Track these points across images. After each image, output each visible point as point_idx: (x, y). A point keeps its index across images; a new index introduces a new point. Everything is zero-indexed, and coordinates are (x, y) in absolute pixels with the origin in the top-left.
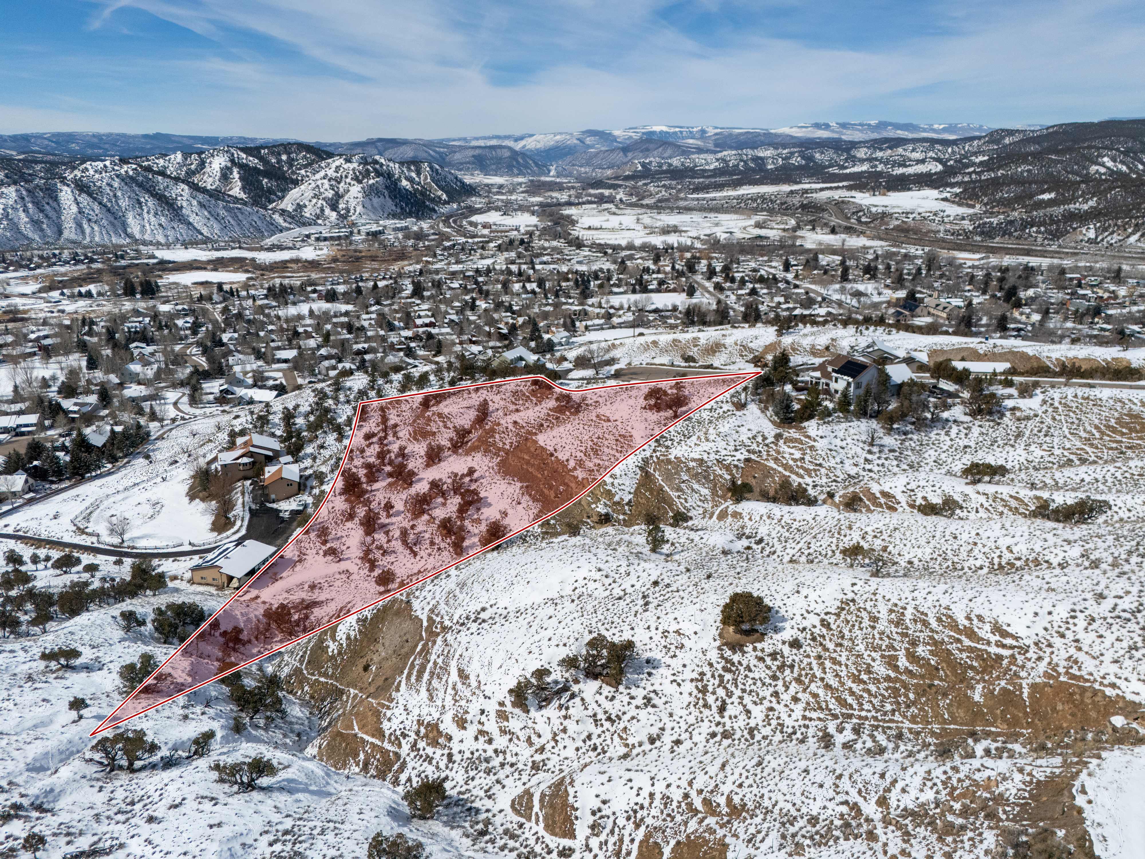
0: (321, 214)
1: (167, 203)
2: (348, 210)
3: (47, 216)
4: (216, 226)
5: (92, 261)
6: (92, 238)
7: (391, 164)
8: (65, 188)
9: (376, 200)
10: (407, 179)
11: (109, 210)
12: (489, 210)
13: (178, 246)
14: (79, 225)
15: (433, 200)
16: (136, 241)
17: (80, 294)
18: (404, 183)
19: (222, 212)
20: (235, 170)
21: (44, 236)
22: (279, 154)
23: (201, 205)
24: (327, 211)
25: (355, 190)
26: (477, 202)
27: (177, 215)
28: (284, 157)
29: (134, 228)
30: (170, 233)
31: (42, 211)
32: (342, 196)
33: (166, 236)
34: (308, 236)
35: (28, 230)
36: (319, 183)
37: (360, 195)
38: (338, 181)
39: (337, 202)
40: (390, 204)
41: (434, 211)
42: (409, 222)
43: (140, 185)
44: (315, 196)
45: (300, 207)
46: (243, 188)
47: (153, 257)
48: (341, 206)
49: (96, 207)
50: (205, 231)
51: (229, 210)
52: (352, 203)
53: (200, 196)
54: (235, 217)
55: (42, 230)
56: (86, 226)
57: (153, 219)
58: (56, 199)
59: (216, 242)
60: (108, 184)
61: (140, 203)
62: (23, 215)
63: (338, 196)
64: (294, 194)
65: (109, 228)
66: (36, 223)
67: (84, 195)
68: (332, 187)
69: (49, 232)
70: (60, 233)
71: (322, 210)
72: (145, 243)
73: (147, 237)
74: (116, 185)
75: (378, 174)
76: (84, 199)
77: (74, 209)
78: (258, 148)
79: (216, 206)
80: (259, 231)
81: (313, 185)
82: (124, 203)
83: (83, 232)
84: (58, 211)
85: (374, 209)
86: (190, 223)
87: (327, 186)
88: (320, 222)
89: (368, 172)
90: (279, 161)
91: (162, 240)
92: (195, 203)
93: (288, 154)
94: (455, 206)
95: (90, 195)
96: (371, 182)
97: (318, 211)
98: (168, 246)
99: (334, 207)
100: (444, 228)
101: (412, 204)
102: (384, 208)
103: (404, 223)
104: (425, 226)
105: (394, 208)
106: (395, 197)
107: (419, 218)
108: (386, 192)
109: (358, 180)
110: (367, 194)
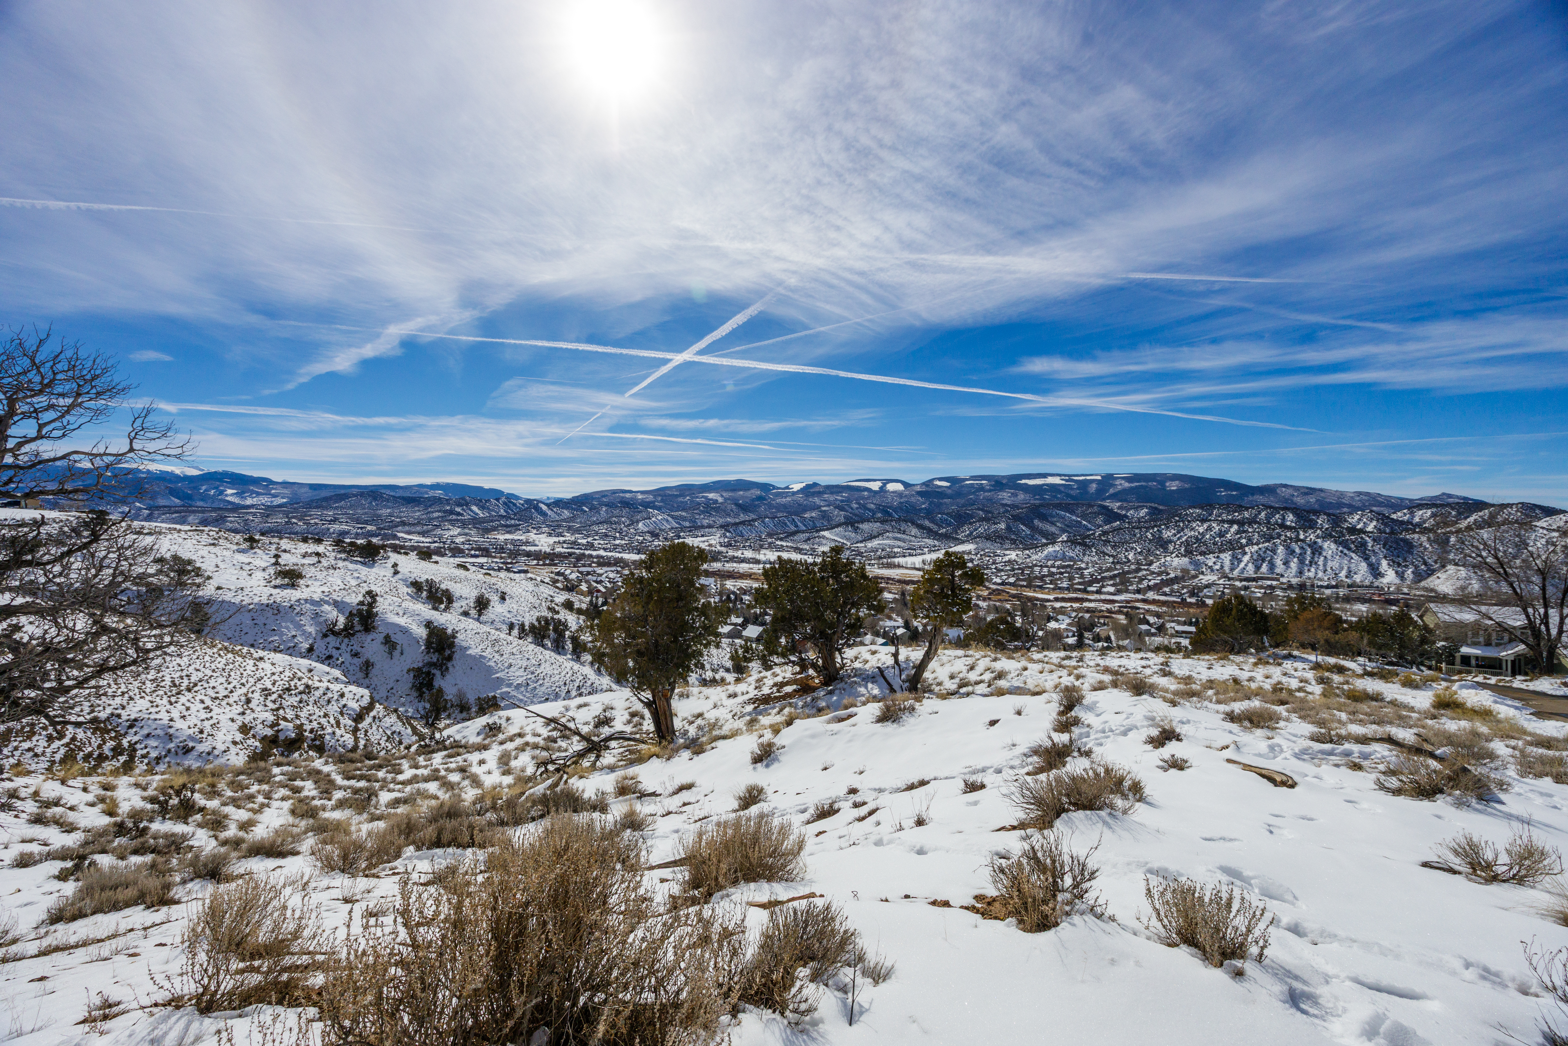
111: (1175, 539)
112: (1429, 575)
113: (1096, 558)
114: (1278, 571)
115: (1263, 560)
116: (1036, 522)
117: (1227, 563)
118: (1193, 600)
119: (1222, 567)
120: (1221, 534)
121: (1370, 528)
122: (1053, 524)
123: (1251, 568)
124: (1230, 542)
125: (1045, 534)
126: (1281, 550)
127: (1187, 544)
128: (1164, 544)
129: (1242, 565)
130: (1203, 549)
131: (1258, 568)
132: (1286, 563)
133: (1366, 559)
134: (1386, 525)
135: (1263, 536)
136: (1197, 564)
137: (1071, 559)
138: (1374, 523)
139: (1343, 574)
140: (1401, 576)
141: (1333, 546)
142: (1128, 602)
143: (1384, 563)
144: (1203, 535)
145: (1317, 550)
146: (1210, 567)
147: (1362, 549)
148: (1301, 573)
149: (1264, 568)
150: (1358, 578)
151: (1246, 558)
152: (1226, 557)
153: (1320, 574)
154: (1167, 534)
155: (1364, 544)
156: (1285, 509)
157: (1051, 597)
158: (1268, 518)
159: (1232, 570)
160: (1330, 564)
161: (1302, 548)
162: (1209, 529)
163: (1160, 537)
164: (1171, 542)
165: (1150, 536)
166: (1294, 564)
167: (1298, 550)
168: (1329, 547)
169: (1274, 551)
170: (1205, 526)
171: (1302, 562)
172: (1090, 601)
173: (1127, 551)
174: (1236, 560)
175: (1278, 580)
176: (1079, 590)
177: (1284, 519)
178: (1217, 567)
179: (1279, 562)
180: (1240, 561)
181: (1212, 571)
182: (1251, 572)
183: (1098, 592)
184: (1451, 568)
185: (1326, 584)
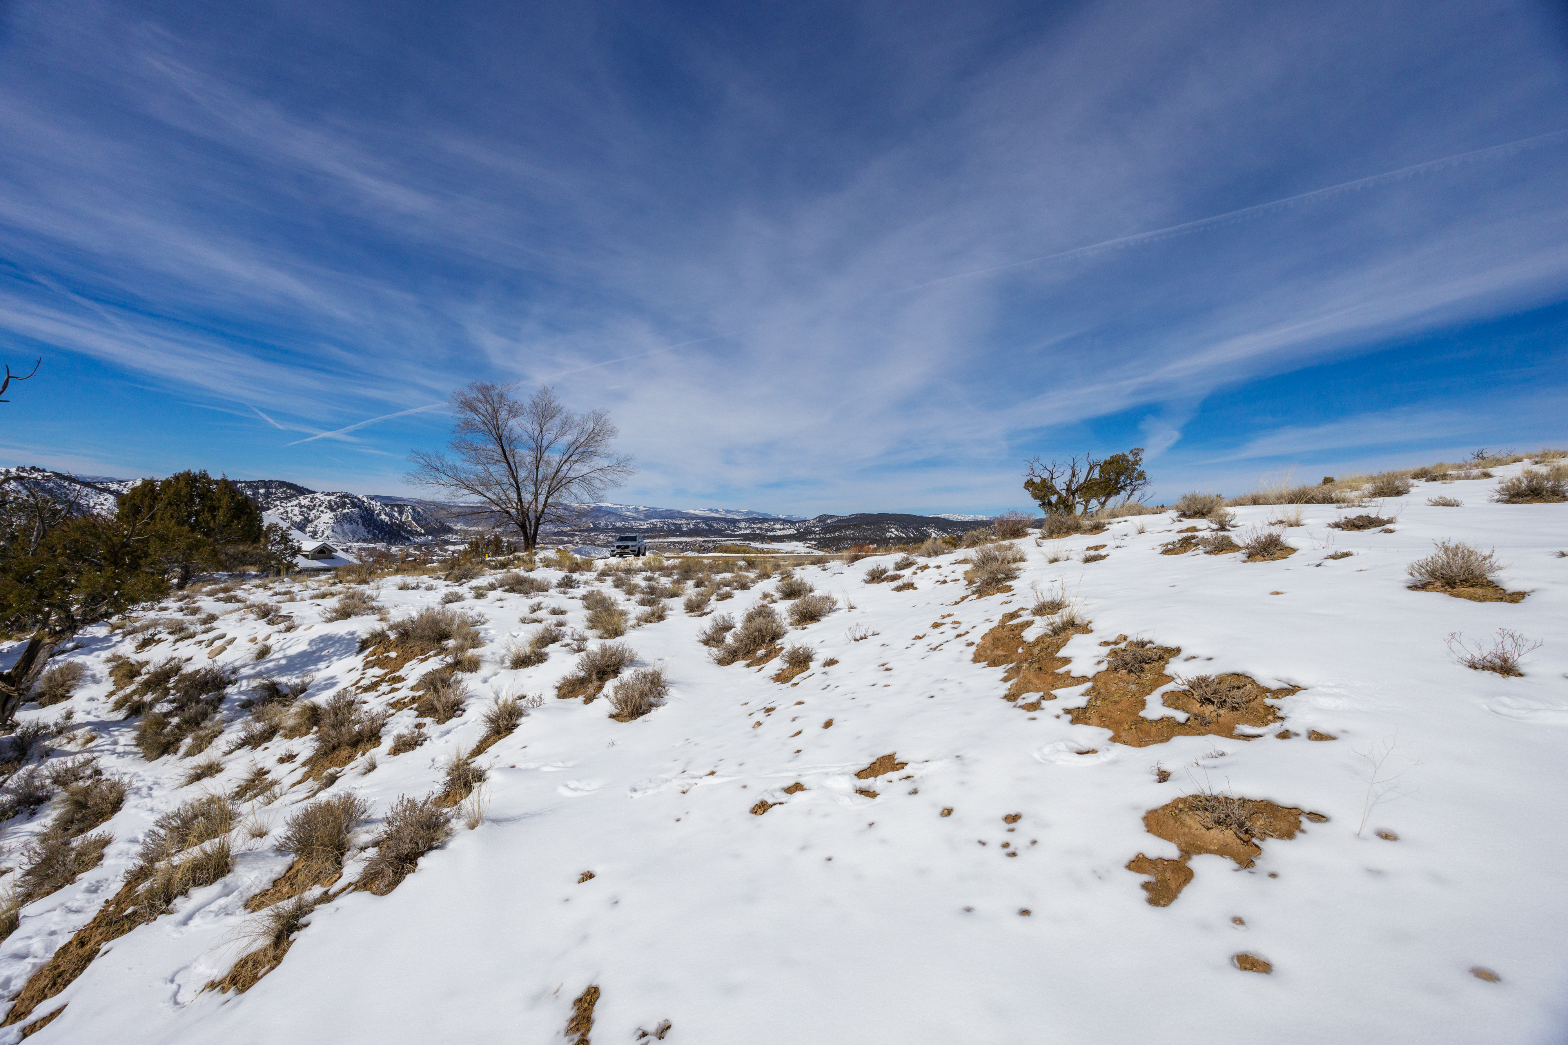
7: (373, 502)
9: (346, 527)
10: (386, 515)
15: (410, 532)
18: (383, 517)
22: (257, 488)
25: (327, 517)
28: (262, 491)
32: (312, 521)
36: (289, 509)
37: (331, 521)
38: (310, 508)
40: (362, 530)
41: (408, 539)
42: (380, 546)
52: (321, 527)
68: (302, 513)
75: (354, 505)
81: (282, 510)
85: (344, 533)
89: (344, 504)
93: (269, 489)
94: (430, 538)
96: (344, 511)
100: (412, 551)
101: (386, 533)
102: (354, 533)
103: (372, 545)
104: (394, 549)
105: (366, 534)
106: (369, 525)
107: (389, 543)
108: (360, 521)
109: (331, 508)
110: (338, 521)
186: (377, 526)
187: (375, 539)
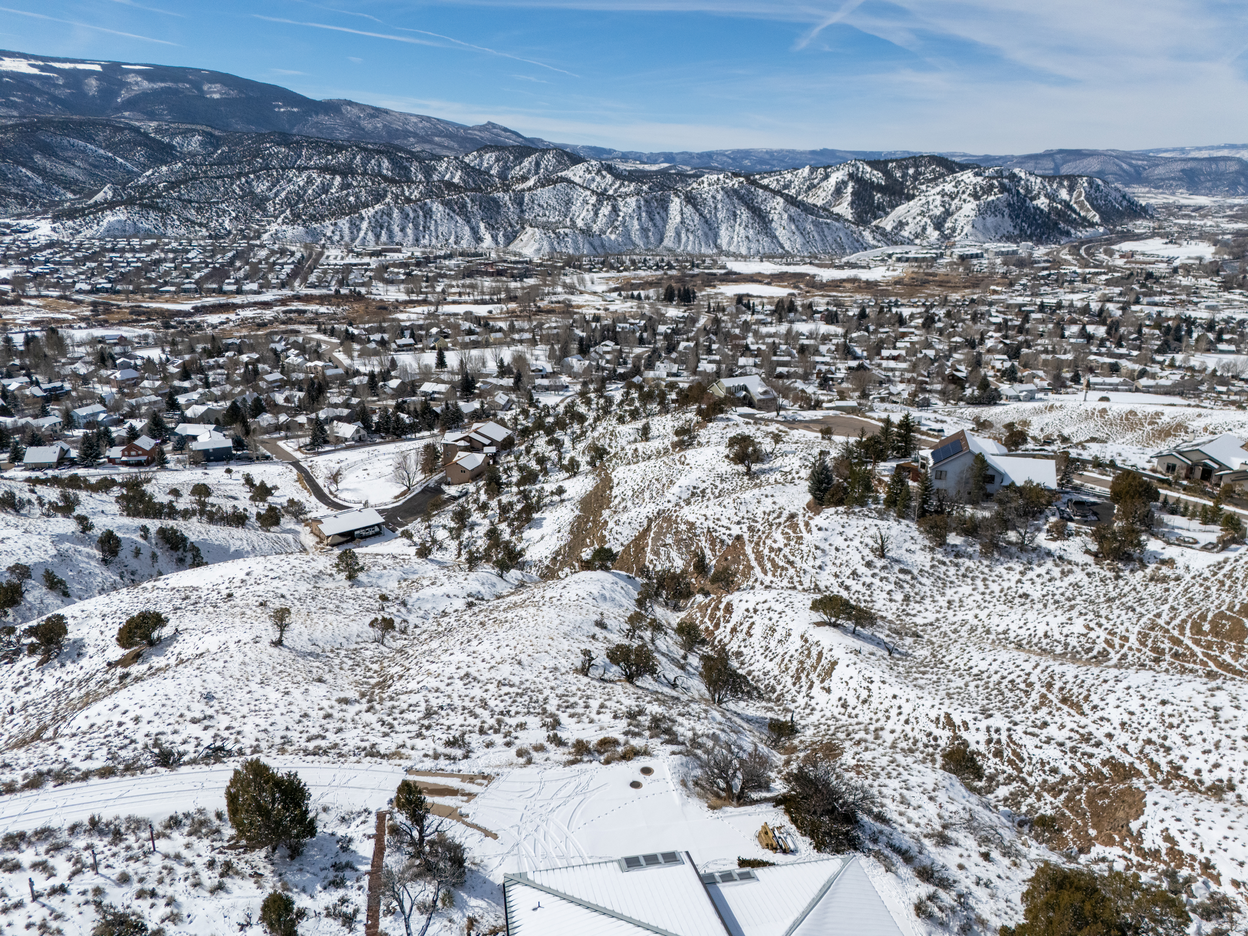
0: (921, 234)
1: (760, 216)
2: (954, 230)
3: (655, 225)
4: (799, 240)
5: (671, 267)
6: (686, 246)
7: (1032, 179)
8: (677, 200)
9: (990, 220)
10: (1047, 196)
11: (706, 222)
12: (1153, 235)
13: (757, 259)
14: (678, 234)
16: (721, 252)
17: (632, 297)
19: (809, 227)
20: (851, 184)
21: (648, 243)
22: (907, 168)
23: (791, 219)
24: (930, 230)
25: (969, 208)
26: (1141, 225)
27: (766, 228)
28: (911, 171)
29: (723, 241)
30: (754, 246)
31: (652, 220)
32: (952, 214)
33: (749, 249)
34: (890, 256)
35: (636, 236)
36: (931, 198)
37: (973, 213)
38: (953, 197)
39: (945, 221)
40: (1008, 225)
41: (1068, 234)
42: (1021, 246)
43: (741, 198)
44: (922, 214)
45: (901, 225)
46: (852, 204)
47: (724, 267)
48: (949, 224)
49: (696, 218)
50: (787, 246)
51: (816, 224)
52: (962, 221)
53: (793, 210)
54: (821, 233)
55: (647, 237)
56: (683, 235)
57: (742, 231)
58: (666, 209)
59: (793, 257)
60: (714, 197)
61: (735, 215)
62: (636, 222)
63: (948, 213)
64: (901, 210)
65: (703, 238)
66: (644, 231)
67: (690, 207)
68: (944, 204)
69: (652, 239)
70: (661, 240)
71: (924, 229)
72: (728, 254)
73: (732, 249)
74: (719, 197)
75: (1003, 188)
76: (689, 210)
77: (678, 219)
78: (886, 162)
79: (805, 220)
80: (842, 247)
81: (924, 201)
82: (721, 215)
83: (679, 241)
84: (665, 221)
85: (985, 230)
86: (775, 237)
87: (938, 202)
88: (917, 241)
89: (992, 186)
90: (905, 175)
91: (744, 251)
92: (785, 216)
93: (916, 167)
94: (1103, 230)
95: (695, 206)
97: (919, 230)
98: (745, 258)
99: (939, 225)
100: (1065, 255)
101: (1038, 226)
102: (996, 229)
103: (1014, 247)
104: (1040, 252)
105: (1011, 229)
106: (1018, 216)
107: (1039, 242)
108: (1007, 211)
109: (976, 196)
110: (981, 212)
111: (271, 194)
112: (515, 237)
113: (183, 231)
114: (397, 239)
115: (382, 227)
116: (38, 158)
117: (346, 232)
118: (344, 291)
119: (342, 237)
120: (325, 189)
121: (456, 180)
122: (69, 162)
123: (371, 236)
124: (338, 200)
125: (68, 184)
126: (396, 213)
127: (289, 202)
128: (260, 203)
129: (362, 234)
130: (311, 210)
131: (378, 236)
132: (403, 230)
133: (469, 222)
134: (468, 174)
135: (370, 193)
136: (315, 235)
137: (148, 234)
138: (459, 173)
139: (452, 240)
140: (495, 238)
141: (441, 208)
142: (283, 302)
143: (482, 225)
144: (304, 189)
145: (428, 213)
146: (330, 238)
147: (462, 210)
148: (417, 240)
149: (384, 237)
150: (464, 244)
151: (365, 225)
152: (344, 223)
153: (434, 241)
154: (261, 187)
155: (464, 205)
156: (379, 152)
157: (187, 307)
158: (364, 164)
159: (353, 240)
160: (440, 229)
161: (415, 211)
162: (310, 181)
163: (252, 193)
164: (267, 199)
165: (237, 190)
166: (409, 231)
167: (412, 215)
168: (437, 208)
169: (390, 215)
170: (304, 175)
171: (416, 227)
172: (243, 306)
173: (219, 216)
174: (355, 227)
175: (399, 251)
176: (214, 291)
177: (379, 166)
178: (336, 238)
179: (396, 229)
180: (359, 230)
181: (332, 243)
182: (372, 243)
183: (239, 292)
184: (528, 229)
185: (442, 253)
186: (1028, 217)
187: (1023, 236)
